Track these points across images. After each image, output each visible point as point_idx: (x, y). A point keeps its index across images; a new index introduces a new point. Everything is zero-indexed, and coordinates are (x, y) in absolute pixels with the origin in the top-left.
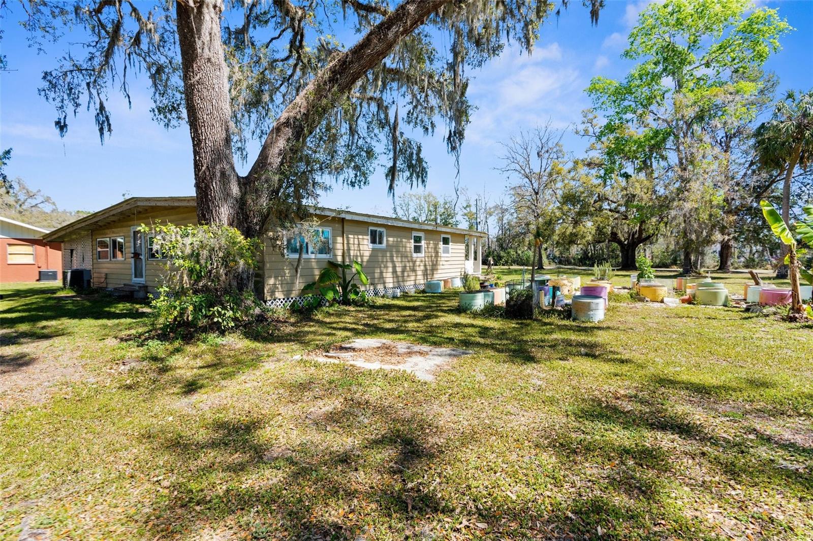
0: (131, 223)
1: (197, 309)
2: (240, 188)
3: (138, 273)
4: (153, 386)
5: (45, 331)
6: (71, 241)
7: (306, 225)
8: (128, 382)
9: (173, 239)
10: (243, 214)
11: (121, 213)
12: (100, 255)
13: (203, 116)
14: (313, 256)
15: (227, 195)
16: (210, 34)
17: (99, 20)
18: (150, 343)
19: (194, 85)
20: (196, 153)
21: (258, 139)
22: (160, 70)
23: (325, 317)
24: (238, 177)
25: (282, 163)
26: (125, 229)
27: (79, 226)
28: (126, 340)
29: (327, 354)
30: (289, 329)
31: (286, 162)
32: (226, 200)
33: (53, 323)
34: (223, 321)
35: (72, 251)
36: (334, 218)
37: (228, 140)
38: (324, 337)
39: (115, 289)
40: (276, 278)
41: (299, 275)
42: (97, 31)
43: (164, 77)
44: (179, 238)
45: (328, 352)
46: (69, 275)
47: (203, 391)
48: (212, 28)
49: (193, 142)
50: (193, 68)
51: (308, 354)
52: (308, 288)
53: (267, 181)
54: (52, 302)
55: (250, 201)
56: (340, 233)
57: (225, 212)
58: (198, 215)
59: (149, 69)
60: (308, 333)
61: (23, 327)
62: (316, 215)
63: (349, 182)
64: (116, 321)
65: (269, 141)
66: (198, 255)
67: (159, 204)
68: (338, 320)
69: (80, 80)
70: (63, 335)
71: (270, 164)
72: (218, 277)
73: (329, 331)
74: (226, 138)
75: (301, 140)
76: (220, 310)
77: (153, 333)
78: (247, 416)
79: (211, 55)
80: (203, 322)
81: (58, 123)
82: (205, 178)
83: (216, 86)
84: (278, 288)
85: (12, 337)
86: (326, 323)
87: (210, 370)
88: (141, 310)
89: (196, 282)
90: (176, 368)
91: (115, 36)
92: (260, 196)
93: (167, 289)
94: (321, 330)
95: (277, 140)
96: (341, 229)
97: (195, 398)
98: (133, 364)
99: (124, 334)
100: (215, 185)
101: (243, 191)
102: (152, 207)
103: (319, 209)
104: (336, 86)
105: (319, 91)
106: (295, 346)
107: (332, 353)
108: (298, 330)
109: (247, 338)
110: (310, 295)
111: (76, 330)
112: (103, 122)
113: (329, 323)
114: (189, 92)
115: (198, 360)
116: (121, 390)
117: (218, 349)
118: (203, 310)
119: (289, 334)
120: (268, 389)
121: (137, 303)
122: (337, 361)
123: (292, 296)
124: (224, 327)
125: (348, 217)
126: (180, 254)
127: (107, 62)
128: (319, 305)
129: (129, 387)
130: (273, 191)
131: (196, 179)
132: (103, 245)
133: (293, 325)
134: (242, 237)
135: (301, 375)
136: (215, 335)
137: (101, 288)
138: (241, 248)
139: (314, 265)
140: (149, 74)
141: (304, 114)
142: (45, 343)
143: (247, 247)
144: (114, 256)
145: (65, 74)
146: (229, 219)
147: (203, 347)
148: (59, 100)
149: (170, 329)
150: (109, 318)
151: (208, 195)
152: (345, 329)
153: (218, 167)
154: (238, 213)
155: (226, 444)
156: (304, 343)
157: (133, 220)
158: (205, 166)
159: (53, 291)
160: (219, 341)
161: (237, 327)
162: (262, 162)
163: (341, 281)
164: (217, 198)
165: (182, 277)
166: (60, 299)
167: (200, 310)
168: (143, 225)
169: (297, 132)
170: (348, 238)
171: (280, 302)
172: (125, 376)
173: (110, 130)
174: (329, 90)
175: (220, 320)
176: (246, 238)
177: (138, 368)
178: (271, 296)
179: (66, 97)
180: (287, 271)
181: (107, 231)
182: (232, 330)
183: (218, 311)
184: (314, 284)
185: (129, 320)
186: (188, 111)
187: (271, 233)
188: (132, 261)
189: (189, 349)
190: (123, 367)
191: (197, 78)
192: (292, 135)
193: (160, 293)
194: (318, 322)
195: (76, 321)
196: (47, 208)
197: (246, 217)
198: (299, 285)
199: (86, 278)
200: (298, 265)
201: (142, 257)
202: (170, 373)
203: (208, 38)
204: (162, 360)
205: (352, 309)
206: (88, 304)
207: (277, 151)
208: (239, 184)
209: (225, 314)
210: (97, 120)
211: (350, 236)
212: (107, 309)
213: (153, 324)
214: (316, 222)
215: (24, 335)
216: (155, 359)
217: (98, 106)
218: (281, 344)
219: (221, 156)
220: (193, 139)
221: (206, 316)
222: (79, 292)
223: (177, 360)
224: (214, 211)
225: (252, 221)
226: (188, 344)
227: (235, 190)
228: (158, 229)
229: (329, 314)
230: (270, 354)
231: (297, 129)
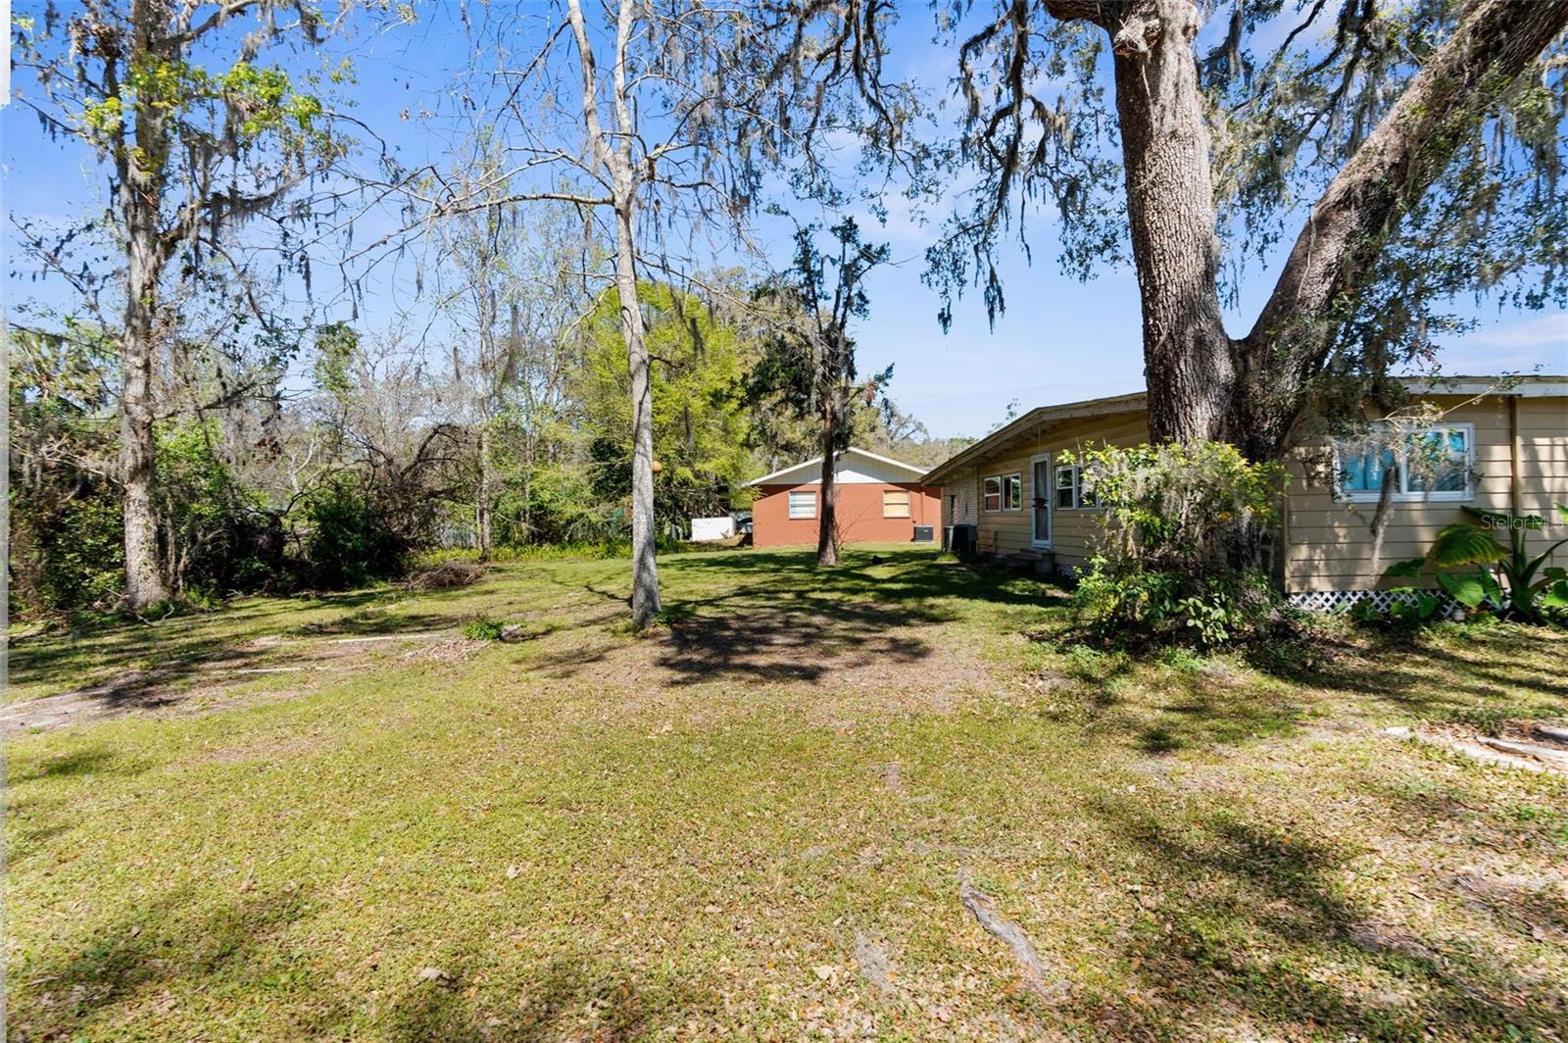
0: (1030, 450)
1: (1156, 598)
2: (1234, 363)
3: (1041, 533)
4: (1091, 725)
5: (934, 612)
6: (953, 483)
7: (1400, 425)
8: (1051, 708)
9: (1116, 473)
10: (1240, 414)
11: (1019, 436)
12: (989, 504)
13: (1161, 242)
14: (1417, 496)
15: (1207, 380)
16: (1176, 85)
17: (991, 146)
18: (1078, 649)
19: (1146, 192)
20: (1147, 313)
21: (1257, 257)
22: (1074, 186)
23: (1458, 646)
24: (1229, 342)
25: (1333, 293)
26: (1022, 461)
27: (964, 461)
28: (1039, 640)
29: (1492, 740)
30: (1356, 664)
31: (1343, 289)
32: (1204, 391)
33: (940, 601)
34: (1205, 626)
35: (953, 497)
36: (1490, 399)
37: (1208, 275)
38: (1468, 697)
39: (1009, 556)
40: (1313, 545)
41: (1379, 541)
42: (987, 163)
43: (1080, 196)
44: (1125, 470)
45: (1493, 734)
46: (951, 532)
47: (1182, 754)
48: (1179, 74)
49: (1143, 294)
50: (1144, 162)
51: (1432, 731)
52: (1398, 571)
53: (1295, 339)
54: (934, 572)
55: (1256, 387)
56: (1503, 434)
57: (1202, 415)
58: (1150, 427)
59: (1056, 191)
60: (1415, 679)
61: (911, 604)
62: (1428, 397)
63: (1522, 299)
64: (1019, 608)
65: (1300, 253)
66: (1159, 498)
67: (1076, 414)
68: (1505, 659)
69: (966, 245)
70: (954, 620)
71: (1302, 301)
72: (1190, 541)
73: (1481, 684)
74: (1206, 272)
75: (1386, 228)
76: (1199, 604)
77: (1077, 633)
78: (1288, 830)
79: (1177, 123)
80: (1164, 625)
81: (941, 316)
82: (1165, 357)
83: (1187, 178)
84: (1317, 568)
85: (901, 616)
86: (1466, 662)
87: (1188, 716)
88: (1049, 593)
89: (1152, 548)
90: (1124, 701)
91: (1010, 161)
92: (1279, 373)
93: (1104, 561)
94: (1451, 677)
95: (1319, 245)
96: (1506, 425)
97: (1169, 762)
98: (1057, 681)
99: (1034, 628)
100: (1185, 367)
101: (1241, 367)
102: (1064, 421)
103: (1444, 381)
104: (1496, 63)
105: (1440, 98)
106: (1386, 706)
107: (1505, 741)
108: (1382, 668)
109: (1256, 667)
110: (1410, 590)
111: (969, 614)
112: (995, 299)
113: (1475, 664)
114: (1137, 206)
115: (1161, 694)
116: (1042, 720)
117: (1198, 680)
118: (1166, 603)
119: (1355, 675)
120: (1332, 788)
121: (1042, 582)
122: (1533, 767)
123: (1355, 588)
124: (1208, 638)
125: (1530, 391)
126: (1127, 498)
127: (1000, 205)
128: (1436, 615)
129: (1055, 718)
130: (1312, 357)
131: (1146, 360)
132: (992, 487)
133: (1364, 654)
134: (1244, 461)
135: (1414, 773)
136: (1188, 652)
137: (988, 554)
138: (1244, 484)
139: (1417, 516)
140: (1057, 201)
141: (1394, 165)
142: (936, 630)
143: (1255, 480)
144: (1007, 505)
145: (950, 244)
146: (1210, 428)
147: (1167, 671)
148: (942, 282)
149: (1106, 630)
150: (1007, 603)
151: (1169, 386)
152: (1535, 685)
153: (1190, 330)
154: (1229, 416)
155: (1253, 874)
156: (1407, 700)
157: (1034, 444)
158: (1165, 333)
159: (934, 556)
160: (1198, 664)
161: (1236, 643)
162: (1284, 300)
163: (1507, 558)
164: (1188, 390)
165: (1125, 540)
166: (942, 567)
167: (1162, 602)
168: (1067, 452)
169: (1374, 214)
170: (1530, 446)
171: (1322, 600)
172: (1045, 698)
173: (1002, 308)
174: (1472, 83)
175: (1200, 625)
176: (1251, 463)
177: (1063, 688)
178: (1301, 585)
179: (950, 276)
180: (1341, 532)
181: (999, 466)
182: (1225, 647)
183: (1196, 607)
184: (1418, 562)
185: (1035, 608)
186: (1135, 241)
187: (1302, 450)
188: (1033, 511)
189: (1140, 669)
190: (1041, 683)
191: (1150, 177)
192: (1360, 224)
193: (1093, 566)
194: (1437, 655)
195: (966, 601)
196: (918, 438)
197: (1247, 420)
198: (1376, 562)
199: (970, 538)
200: (1377, 519)
201: (1047, 505)
202: (1115, 707)
203: (1173, 95)
204: (1100, 682)
205: (1547, 633)
206: (976, 577)
207: (1319, 268)
208: (1231, 356)
209: (1209, 613)
210: (987, 298)
211: (1538, 441)
212: (1002, 587)
213: (1075, 619)
214: (1429, 414)
215: (912, 614)
216: (1087, 678)
217: (988, 276)
218: (1342, 694)
219: (1197, 306)
220: (1143, 289)
221: (1169, 614)
222: (963, 561)
223: (1122, 687)
224: (1181, 416)
225: (1259, 428)
226: (1138, 661)
227: (1224, 368)
228: (1089, 457)
229: (1472, 643)
230: (1320, 711)
231: (1374, 207)
